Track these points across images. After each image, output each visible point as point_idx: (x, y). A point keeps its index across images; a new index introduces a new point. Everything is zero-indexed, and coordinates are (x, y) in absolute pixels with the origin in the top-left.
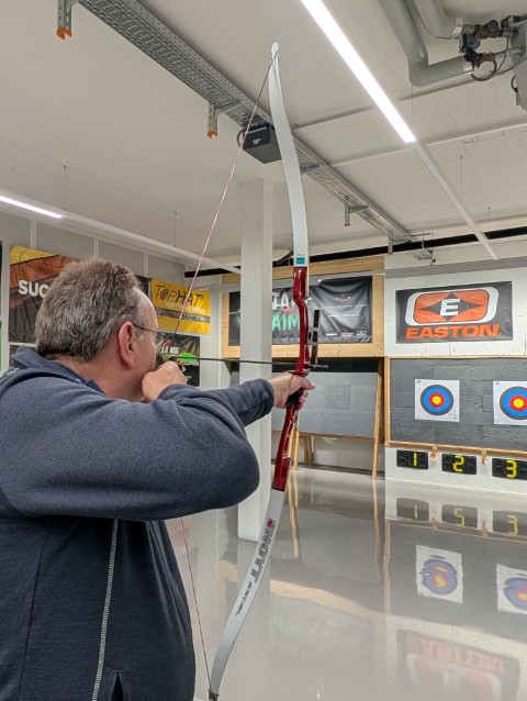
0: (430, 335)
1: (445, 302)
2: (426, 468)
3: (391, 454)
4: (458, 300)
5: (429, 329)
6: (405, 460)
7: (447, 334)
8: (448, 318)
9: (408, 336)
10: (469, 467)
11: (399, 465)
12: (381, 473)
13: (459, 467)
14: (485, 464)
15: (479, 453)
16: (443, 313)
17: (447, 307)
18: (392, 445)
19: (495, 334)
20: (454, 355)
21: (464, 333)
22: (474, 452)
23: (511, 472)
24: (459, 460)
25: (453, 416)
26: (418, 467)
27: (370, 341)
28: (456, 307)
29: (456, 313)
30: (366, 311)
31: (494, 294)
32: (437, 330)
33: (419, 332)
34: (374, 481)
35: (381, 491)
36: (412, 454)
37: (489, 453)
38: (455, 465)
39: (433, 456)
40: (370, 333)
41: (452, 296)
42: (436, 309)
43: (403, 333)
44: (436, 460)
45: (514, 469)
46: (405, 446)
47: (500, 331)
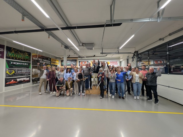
17: (83, 63)
30: (76, 63)
31: (87, 62)
42: (82, 63)
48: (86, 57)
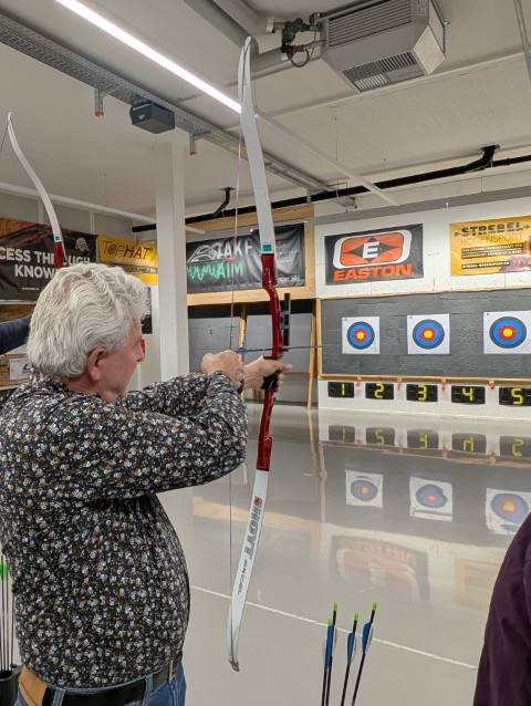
0: (355, 276)
1: (366, 245)
2: (352, 396)
3: (323, 386)
4: (377, 243)
5: (353, 271)
6: (335, 391)
7: (368, 275)
8: (369, 260)
9: (336, 278)
10: (388, 394)
11: (330, 395)
12: (315, 404)
13: (379, 394)
14: (400, 390)
15: (395, 380)
16: (365, 255)
17: (369, 250)
18: (324, 378)
19: (408, 273)
20: (374, 294)
21: (383, 273)
22: (392, 380)
23: (422, 396)
24: (379, 388)
25: (374, 349)
26: (346, 396)
27: (304, 285)
28: (376, 250)
29: (376, 255)
30: (300, 257)
31: (408, 236)
32: (360, 272)
33: (345, 274)
34: (309, 411)
35: (315, 419)
36: (340, 384)
37: (404, 380)
38: (376, 392)
39: (358, 385)
40: (303, 277)
41: (373, 240)
42: (359, 252)
43: (332, 276)
44: (360, 389)
45: (424, 393)
46: (335, 378)
47: (413, 270)
48: (382, 185)
